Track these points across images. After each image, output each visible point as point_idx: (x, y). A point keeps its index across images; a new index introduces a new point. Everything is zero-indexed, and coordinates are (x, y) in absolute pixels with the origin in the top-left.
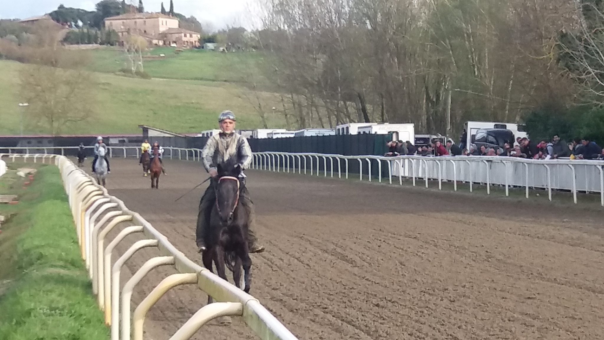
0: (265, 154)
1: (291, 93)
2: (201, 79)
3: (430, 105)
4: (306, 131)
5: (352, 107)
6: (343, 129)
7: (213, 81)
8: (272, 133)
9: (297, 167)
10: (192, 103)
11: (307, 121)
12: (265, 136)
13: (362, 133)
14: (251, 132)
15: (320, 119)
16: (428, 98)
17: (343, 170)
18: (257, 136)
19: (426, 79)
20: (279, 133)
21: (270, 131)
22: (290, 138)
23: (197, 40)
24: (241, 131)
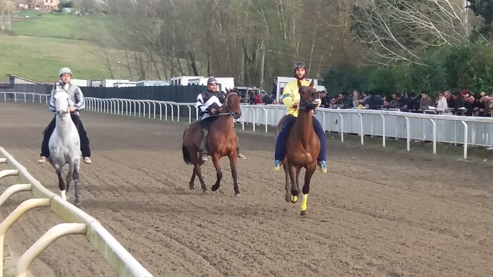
0: (112, 101)
1: (134, 50)
2: (60, 37)
3: (248, 63)
4: (145, 81)
5: (183, 63)
6: (176, 81)
7: (70, 39)
8: (117, 83)
9: (137, 111)
10: (52, 57)
11: (146, 74)
12: (112, 86)
13: (191, 84)
14: (100, 82)
15: (158, 72)
16: (246, 57)
17: (175, 115)
18: (105, 85)
19: (245, 41)
20: (123, 83)
21: (115, 81)
22: (132, 87)
23: (56, 5)
24: (91, 80)
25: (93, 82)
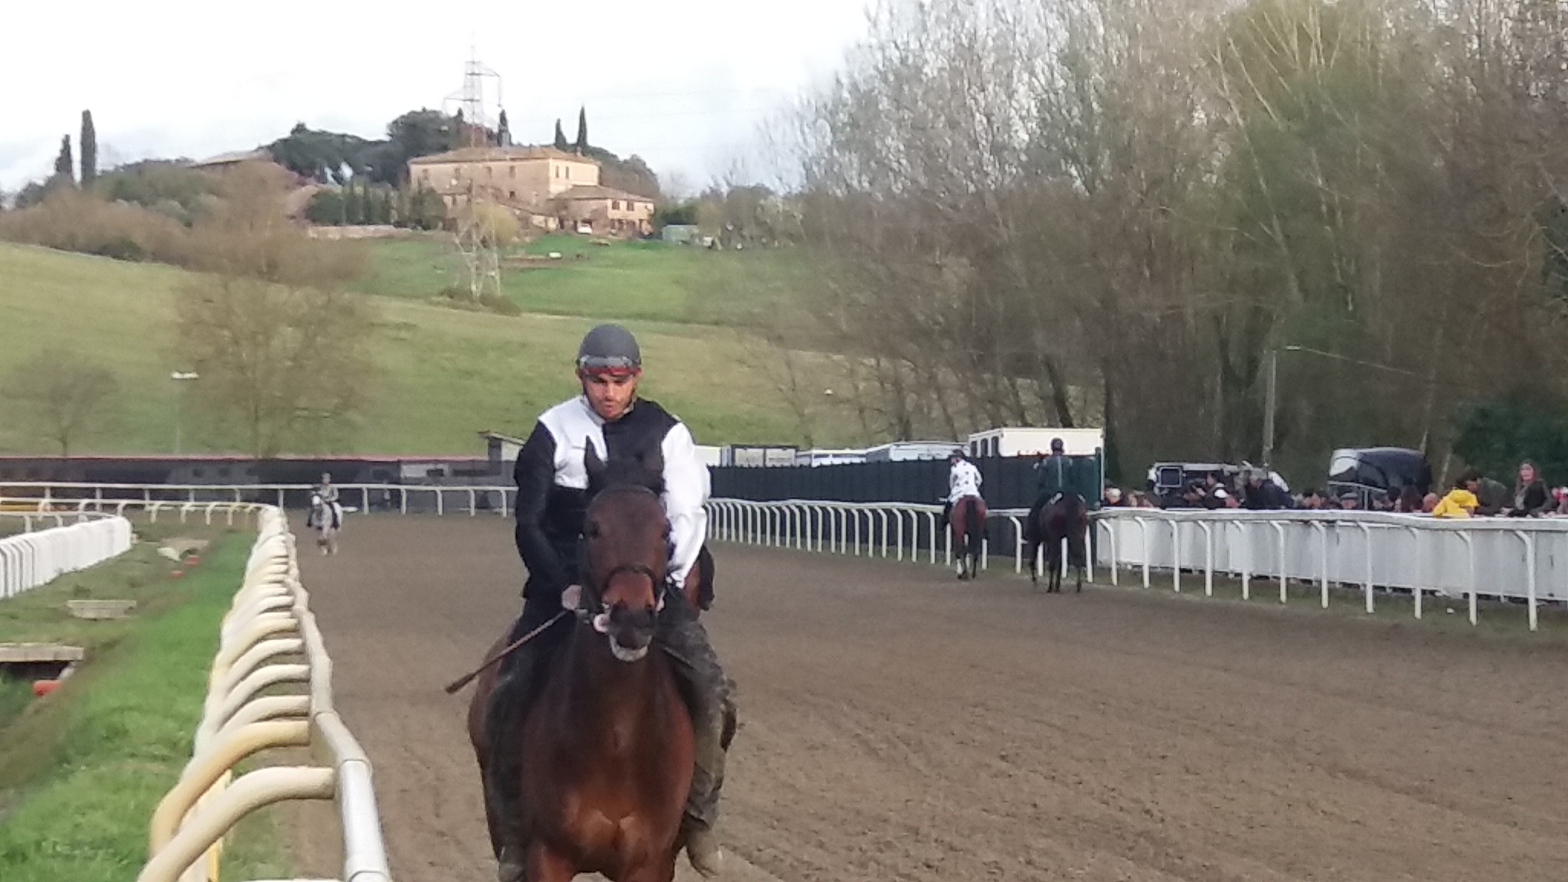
1: (875, 352)
3: (1231, 388)
4: (895, 447)
5: (1028, 391)
7: (684, 321)
15: (949, 420)
19: (1223, 320)
20: (828, 456)
23: (645, 216)
24: (734, 447)
25: (738, 451)
